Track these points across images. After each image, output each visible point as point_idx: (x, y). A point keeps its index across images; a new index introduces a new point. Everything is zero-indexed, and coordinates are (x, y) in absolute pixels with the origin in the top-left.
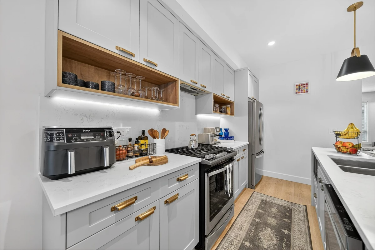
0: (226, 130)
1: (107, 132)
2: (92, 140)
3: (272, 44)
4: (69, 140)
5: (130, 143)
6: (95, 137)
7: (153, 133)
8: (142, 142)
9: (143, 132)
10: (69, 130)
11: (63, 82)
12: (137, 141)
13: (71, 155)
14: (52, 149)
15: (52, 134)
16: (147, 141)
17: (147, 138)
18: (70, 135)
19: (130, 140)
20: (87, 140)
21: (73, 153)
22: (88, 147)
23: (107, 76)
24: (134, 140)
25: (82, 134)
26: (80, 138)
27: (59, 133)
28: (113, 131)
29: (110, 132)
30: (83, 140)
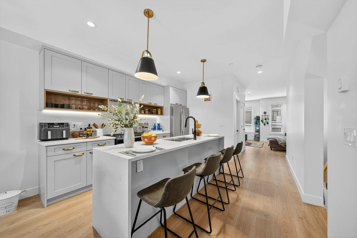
0: (159, 125)
1: (65, 125)
2: (58, 127)
3: (179, 72)
4: (49, 127)
5: (81, 130)
6: (60, 127)
7: (95, 126)
8: (88, 130)
9: (89, 125)
10: (49, 124)
11: (46, 107)
12: (85, 129)
13: (49, 133)
14: (42, 130)
15: (42, 125)
16: (91, 130)
17: (91, 128)
18: (49, 126)
19: (81, 129)
20: (56, 127)
21: (50, 132)
22: (56, 130)
23: (68, 99)
24: (83, 129)
25: (54, 125)
26: (53, 127)
27: (45, 125)
28: (69, 125)
29: (67, 125)
30: (55, 127)
